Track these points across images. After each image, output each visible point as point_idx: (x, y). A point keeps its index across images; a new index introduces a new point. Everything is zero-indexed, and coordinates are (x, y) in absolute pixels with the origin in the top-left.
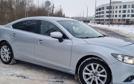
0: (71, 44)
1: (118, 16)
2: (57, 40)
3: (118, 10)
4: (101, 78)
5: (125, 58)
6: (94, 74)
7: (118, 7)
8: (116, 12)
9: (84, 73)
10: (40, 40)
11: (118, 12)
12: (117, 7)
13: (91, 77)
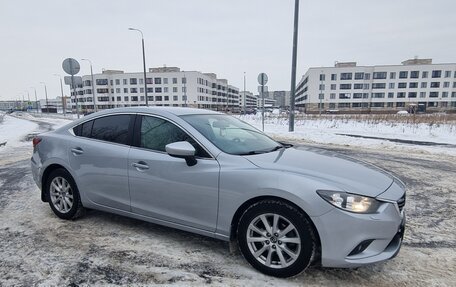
0: (217, 170)
1: (123, 99)
2: (184, 160)
3: (122, 86)
4: (288, 245)
5: (350, 199)
6: (272, 239)
7: (121, 82)
8: (118, 90)
9: (250, 239)
10: (141, 163)
11: (122, 91)
12: (118, 82)
13: (265, 245)
